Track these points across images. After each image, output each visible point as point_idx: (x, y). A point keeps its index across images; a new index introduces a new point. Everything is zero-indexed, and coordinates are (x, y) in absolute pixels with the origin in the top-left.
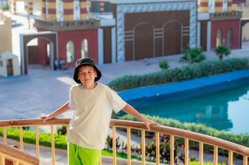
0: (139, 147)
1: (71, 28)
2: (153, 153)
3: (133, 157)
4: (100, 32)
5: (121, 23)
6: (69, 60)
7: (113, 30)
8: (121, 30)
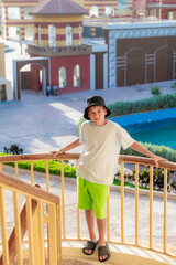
0: (132, 174)
1: (63, 54)
2: (145, 179)
3: (126, 184)
4: (92, 58)
5: (113, 49)
6: (61, 86)
7: (105, 56)
8: (113, 56)
